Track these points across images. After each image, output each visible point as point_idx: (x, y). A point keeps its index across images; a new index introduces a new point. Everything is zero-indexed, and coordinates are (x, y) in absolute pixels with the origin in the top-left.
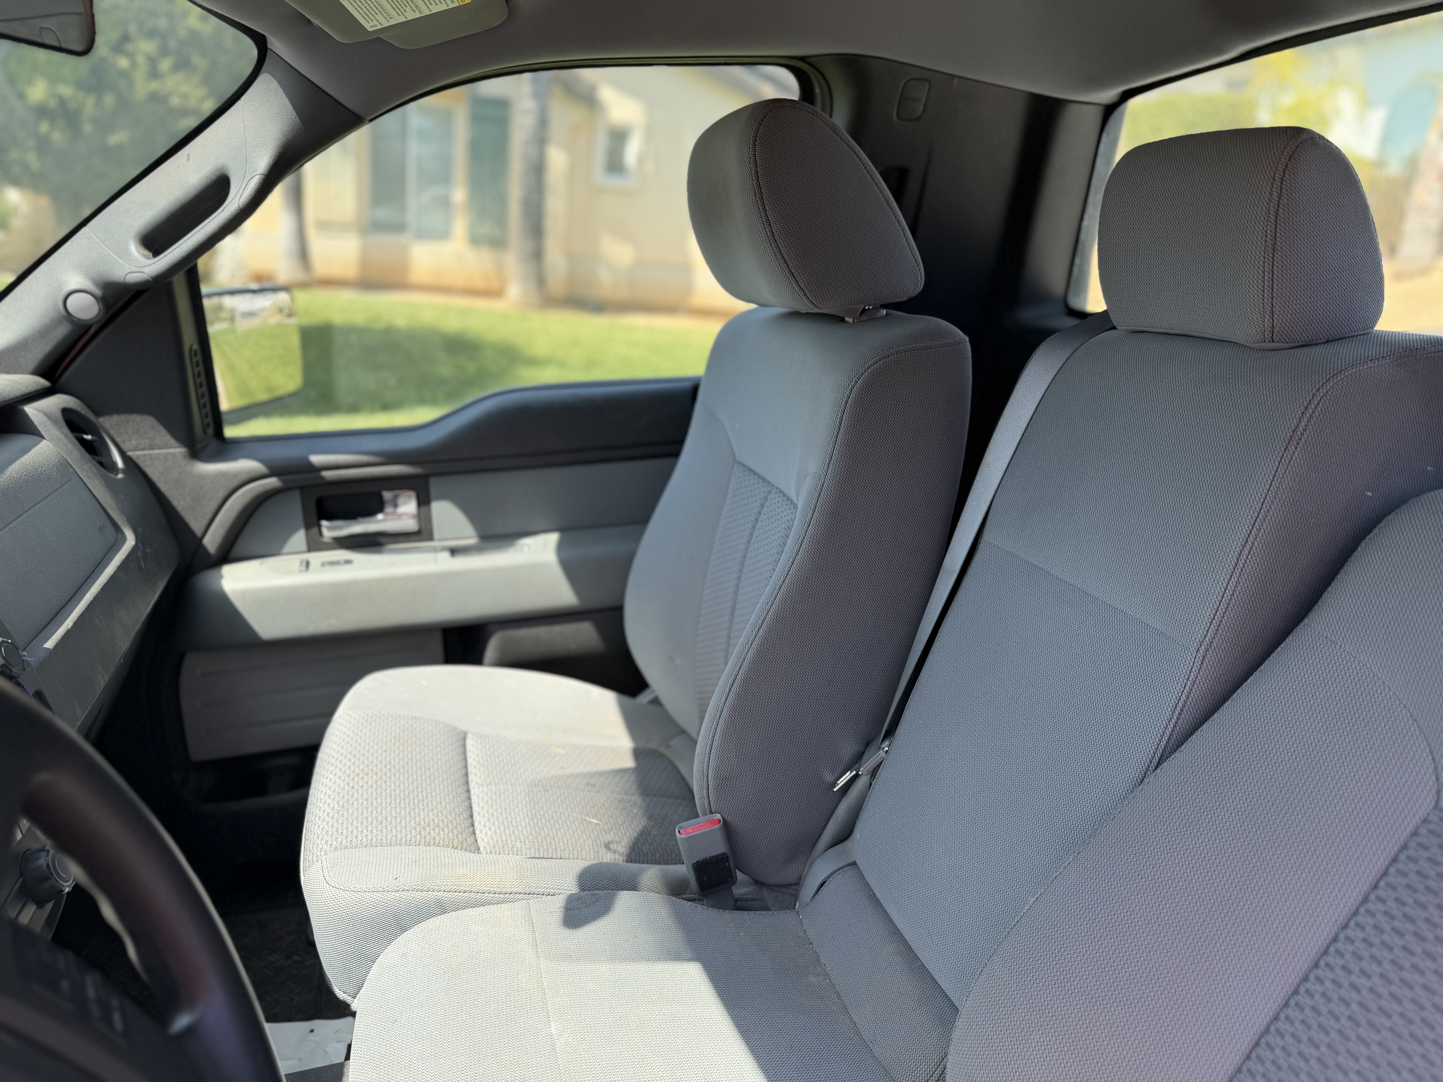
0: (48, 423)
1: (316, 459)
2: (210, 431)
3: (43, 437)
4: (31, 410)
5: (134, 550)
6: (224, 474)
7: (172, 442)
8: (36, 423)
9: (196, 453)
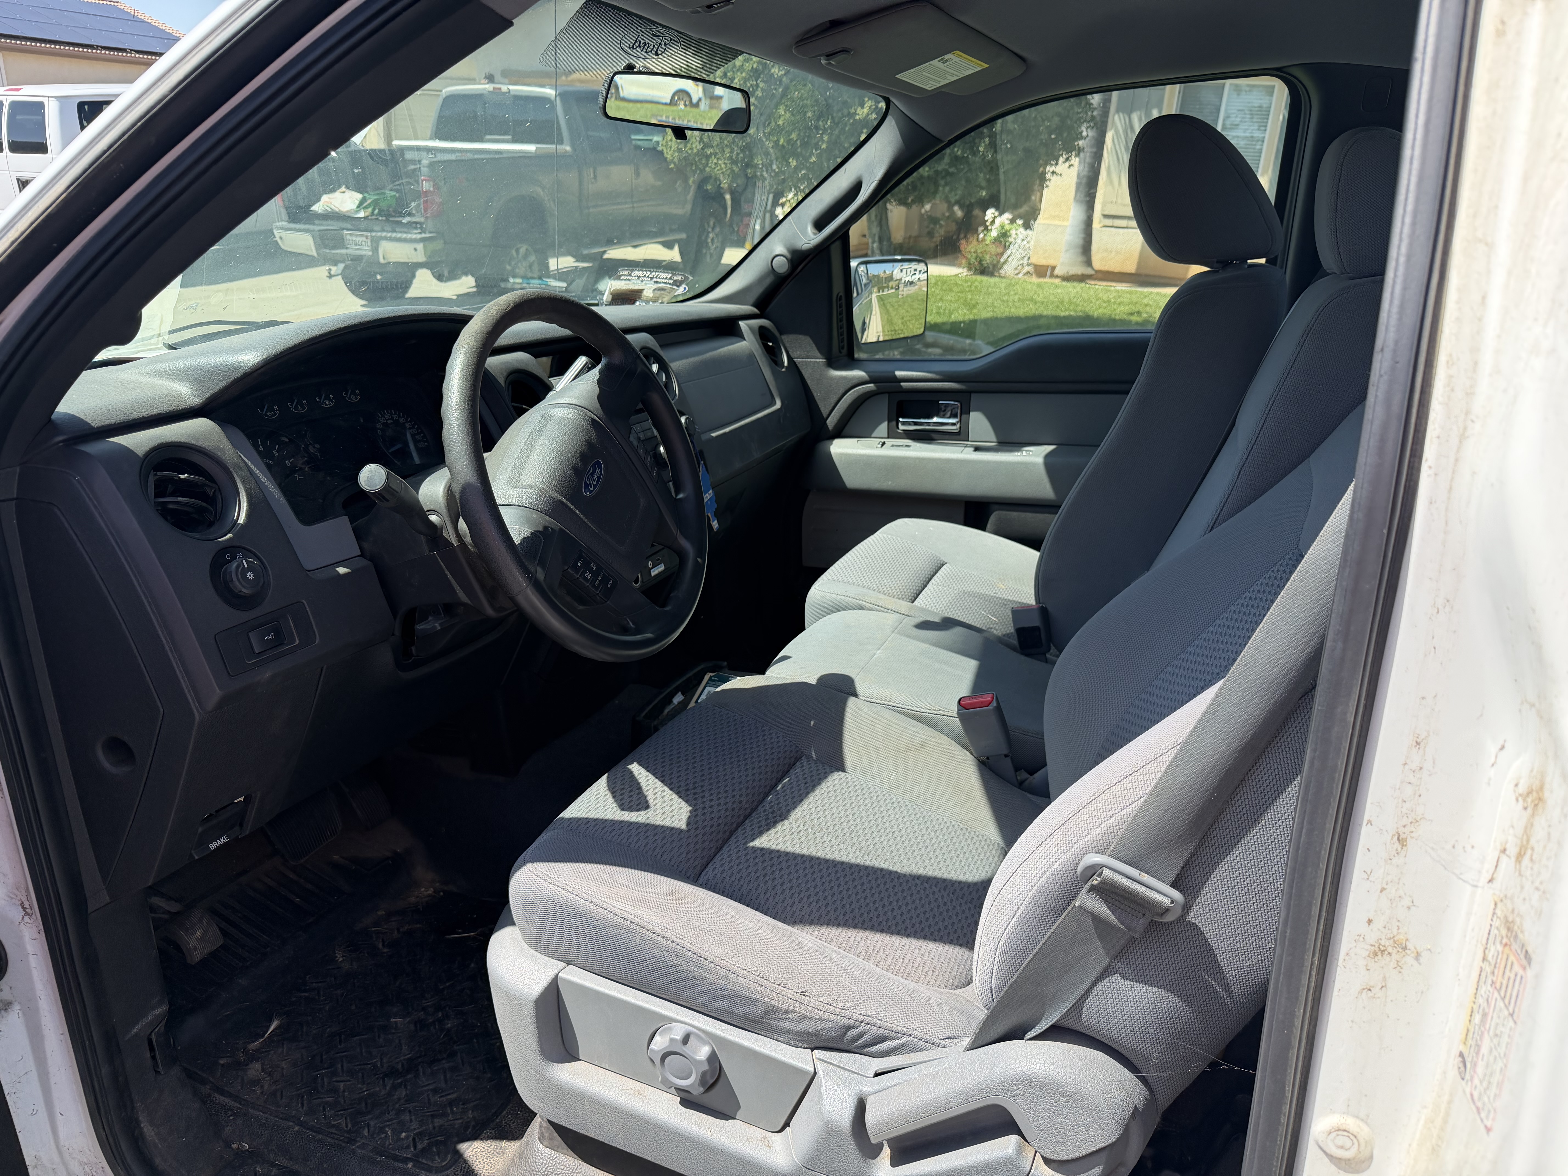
0: (749, 332)
1: (899, 373)
2: (845, 351)
3: (745, 339)
4: (742, 324)
5: (778, 410)
6: (844, 378)
7: (819, 355)
8: (743, 331)
9: (833, 363)
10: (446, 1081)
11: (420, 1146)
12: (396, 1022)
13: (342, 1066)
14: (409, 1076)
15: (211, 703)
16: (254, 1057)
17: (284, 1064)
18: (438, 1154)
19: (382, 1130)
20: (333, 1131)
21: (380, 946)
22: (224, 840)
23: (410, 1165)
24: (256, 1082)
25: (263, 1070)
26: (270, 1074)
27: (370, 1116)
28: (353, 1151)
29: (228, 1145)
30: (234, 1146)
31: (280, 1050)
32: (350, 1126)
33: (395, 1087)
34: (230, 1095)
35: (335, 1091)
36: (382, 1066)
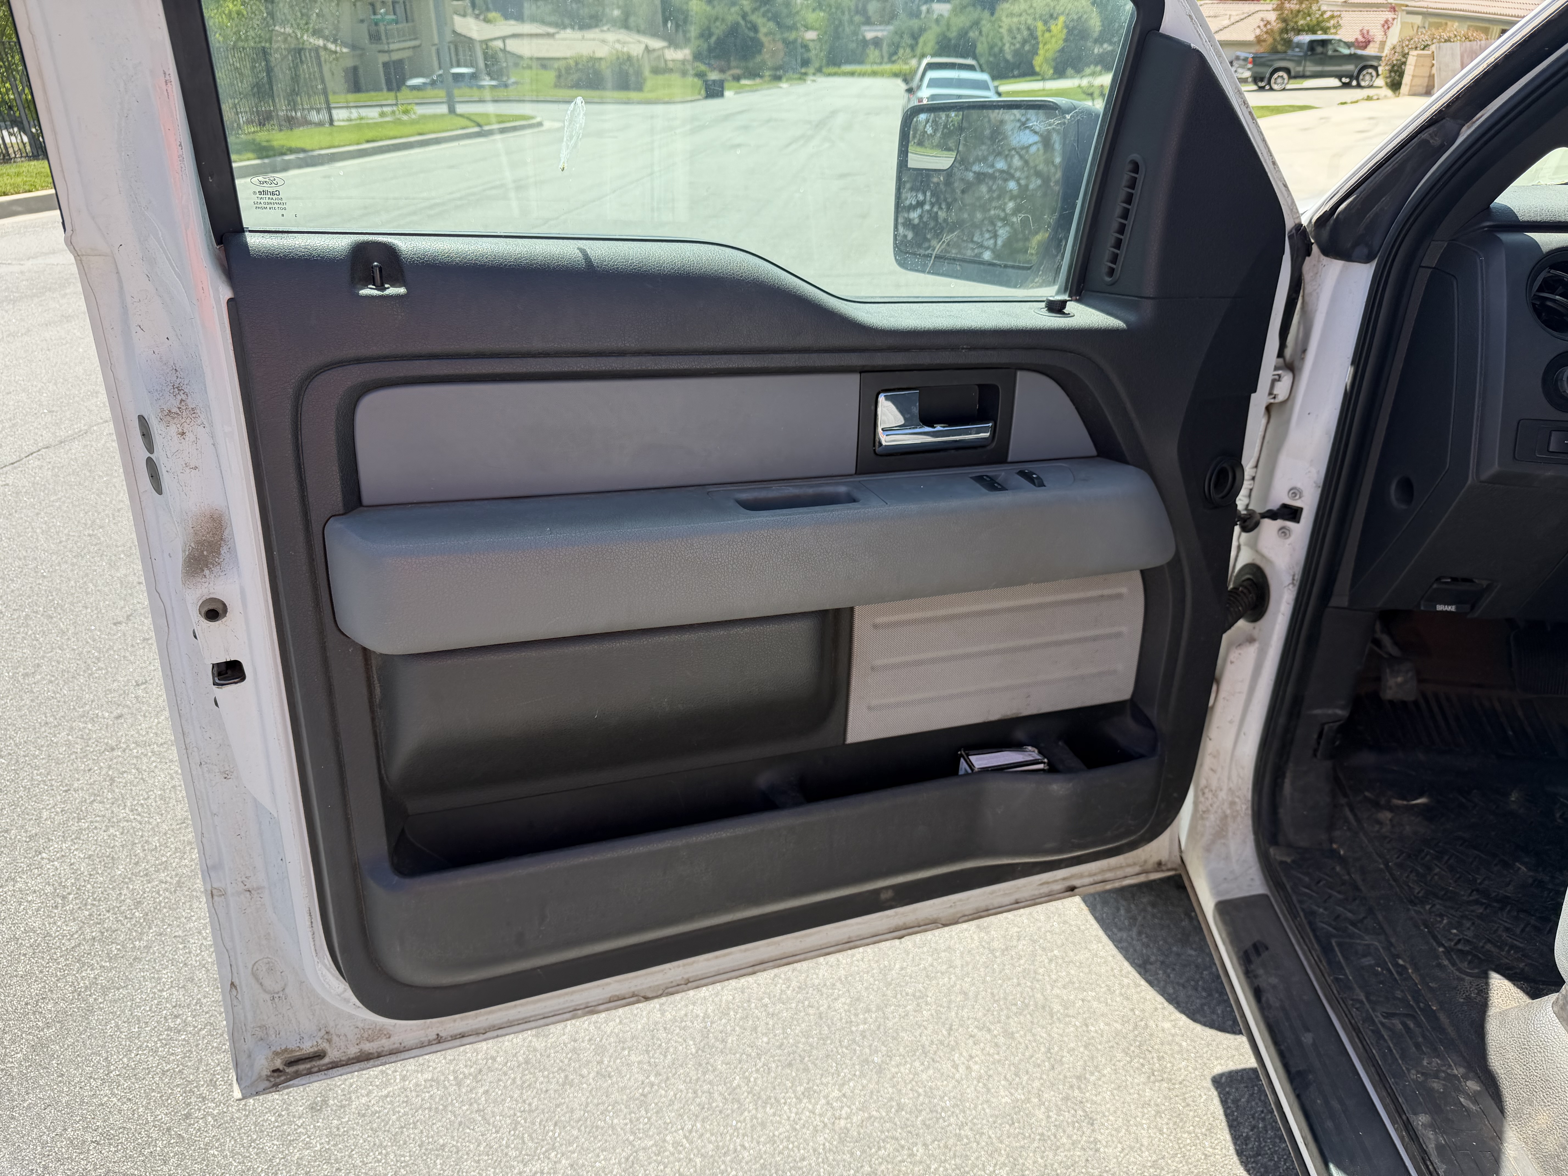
10: (1523, 931)
11: (1460, 947)
12: (1519, 868)
13: (1449, 859)
14: (1495, 904)
15: (1486, 475)
16: (1391, 809)
17: (1408, 828)
18: (1470, 962)
19: (1441, 916)
20: (1406, 888)
21: (1558, 815)
22: (1452, 608)
23: (1441, 949)
24: (1380, 823)
25: (1391, 820)
26: (1393, 826)
27: (1440, 902)
28: (1408, 910)
29: (1331, 841)
30: (1335, 846)
31: (1413, 818)
32: (1420, 895)
33: (1477, 902)
34: (1355, 816)
35: (1429, 869)
36: (1480, 884)
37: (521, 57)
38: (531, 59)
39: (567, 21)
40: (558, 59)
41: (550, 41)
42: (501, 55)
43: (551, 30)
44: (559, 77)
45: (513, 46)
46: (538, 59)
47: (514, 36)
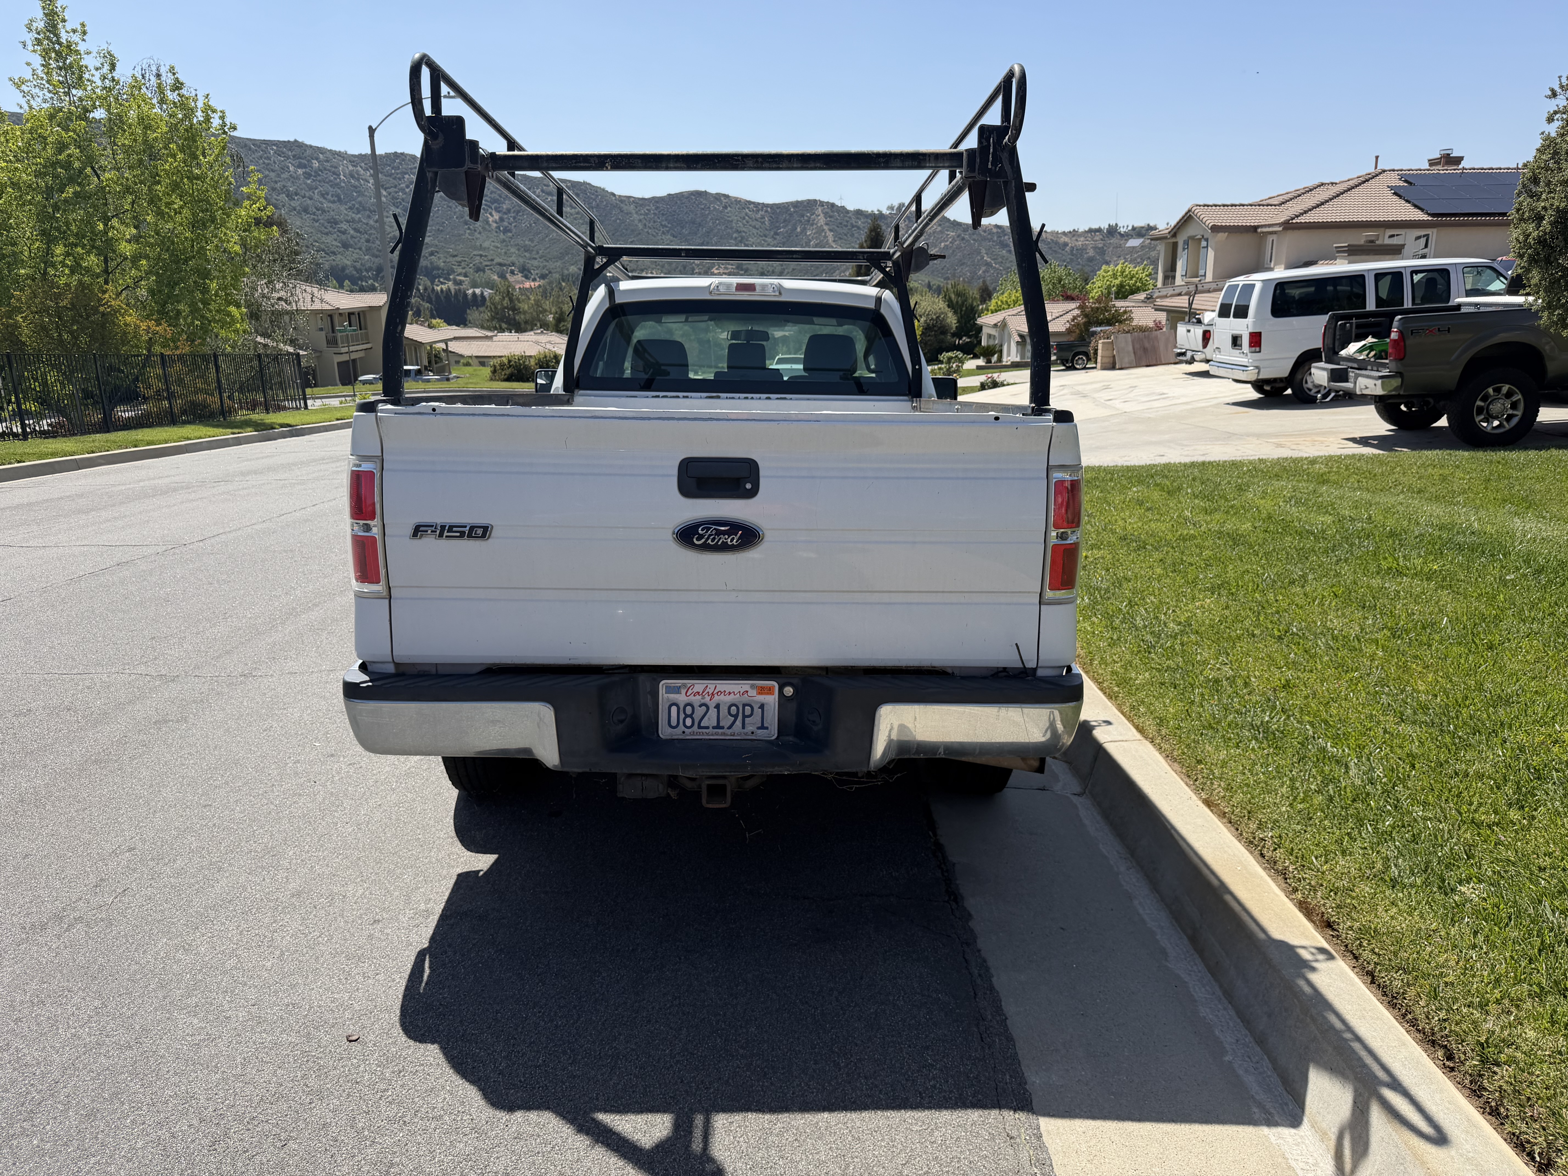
37: (462, 356)
38: (471, 357)
39: (504, 326)
40: (494, 357)
41: (488, 343)
42: (443, 354)
43: (489, 334)
44: (494, 372)
45: (453, 347)
46: (477, 357)
47: (455, 338)
